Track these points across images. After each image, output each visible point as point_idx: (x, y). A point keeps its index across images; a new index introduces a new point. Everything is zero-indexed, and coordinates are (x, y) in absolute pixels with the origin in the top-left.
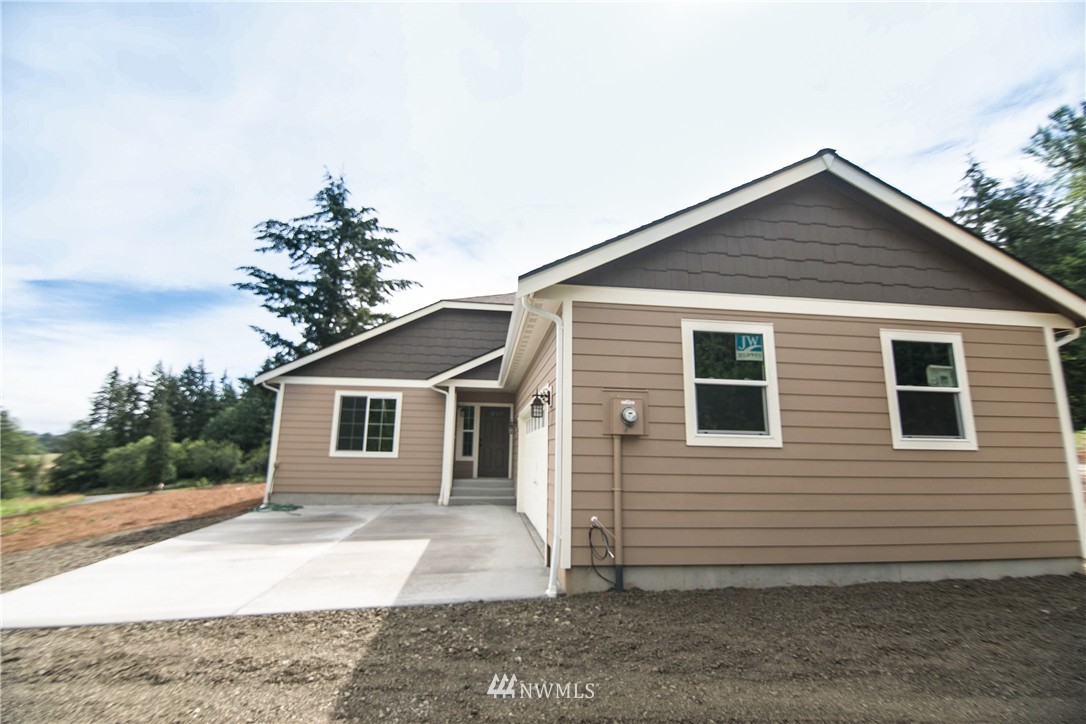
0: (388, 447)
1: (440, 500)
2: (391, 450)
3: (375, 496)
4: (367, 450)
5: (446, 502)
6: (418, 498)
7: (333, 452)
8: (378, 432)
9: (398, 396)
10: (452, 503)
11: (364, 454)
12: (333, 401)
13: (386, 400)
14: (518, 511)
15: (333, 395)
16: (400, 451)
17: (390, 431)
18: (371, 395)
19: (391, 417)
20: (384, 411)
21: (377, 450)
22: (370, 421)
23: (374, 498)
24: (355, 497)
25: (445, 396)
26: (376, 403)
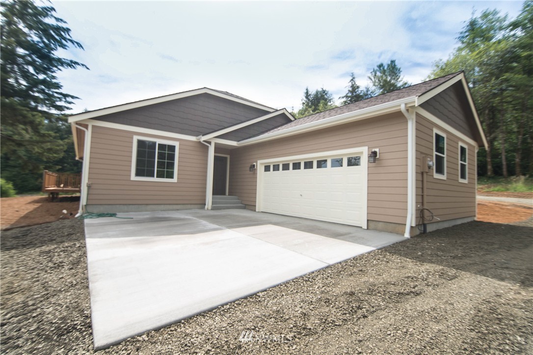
0: (171, 175)
1: (206, 207)
2: (172, 177)
3: (162, 206)
4: (157, 177)
5: (210, 208)
6: (189, 206)
7: (133, 177)
8: (164, 166)
9: (177, 144)
10: (213, 209)
11: (155, 179)
12: (132, 143)
13: (168, 145)
14: (257, 210)
15: (132, 138)
16: (178, 178)
17: (171, 165)
18: (159, 141)
19: (172, 157)
20: (168, 152)
21: (164, 177)
22: (158, 158)
23: (162, 207)
24: (149, 207)
25: (208, 147)
26: (162, 147)
